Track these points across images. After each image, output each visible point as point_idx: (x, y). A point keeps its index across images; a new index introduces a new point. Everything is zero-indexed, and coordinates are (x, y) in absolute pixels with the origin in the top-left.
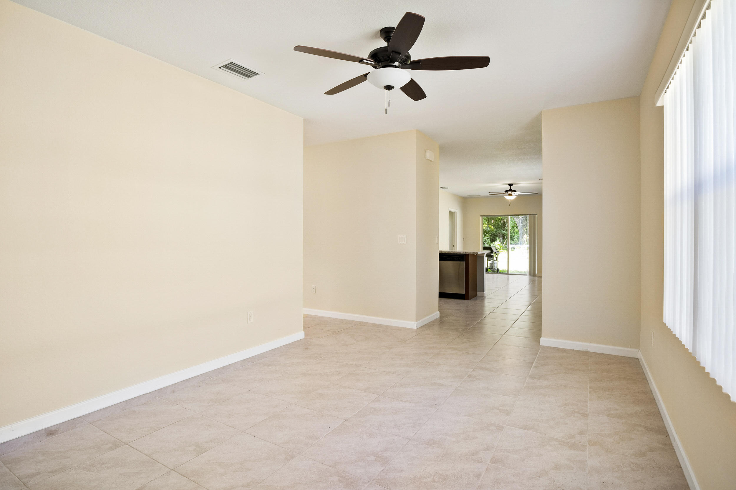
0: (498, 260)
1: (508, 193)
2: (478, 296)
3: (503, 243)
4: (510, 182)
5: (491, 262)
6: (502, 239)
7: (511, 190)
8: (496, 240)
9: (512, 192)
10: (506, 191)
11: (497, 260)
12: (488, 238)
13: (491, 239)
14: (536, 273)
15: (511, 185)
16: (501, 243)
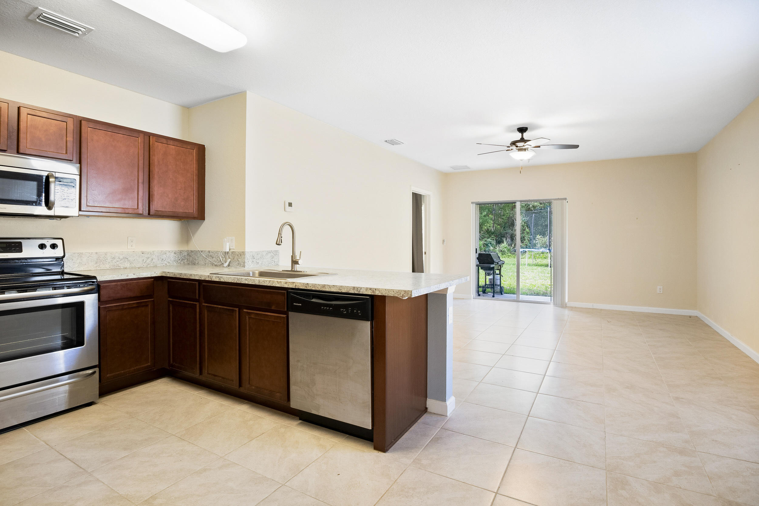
0: (502, 274)
1: (517, 147)
2: (431, 413)
3: (512, 246)
4: (522, 123)
5: (491, 277)
6: (510, 240)
7: (522, 140)
8: (503, 242)
9: (525, 143)
10: (514, 143)
11: (500, 274)
12: (494, 239)
13: (496, 240)
14: (567, 301)
15: (522, 130)
16: (509, 245)
